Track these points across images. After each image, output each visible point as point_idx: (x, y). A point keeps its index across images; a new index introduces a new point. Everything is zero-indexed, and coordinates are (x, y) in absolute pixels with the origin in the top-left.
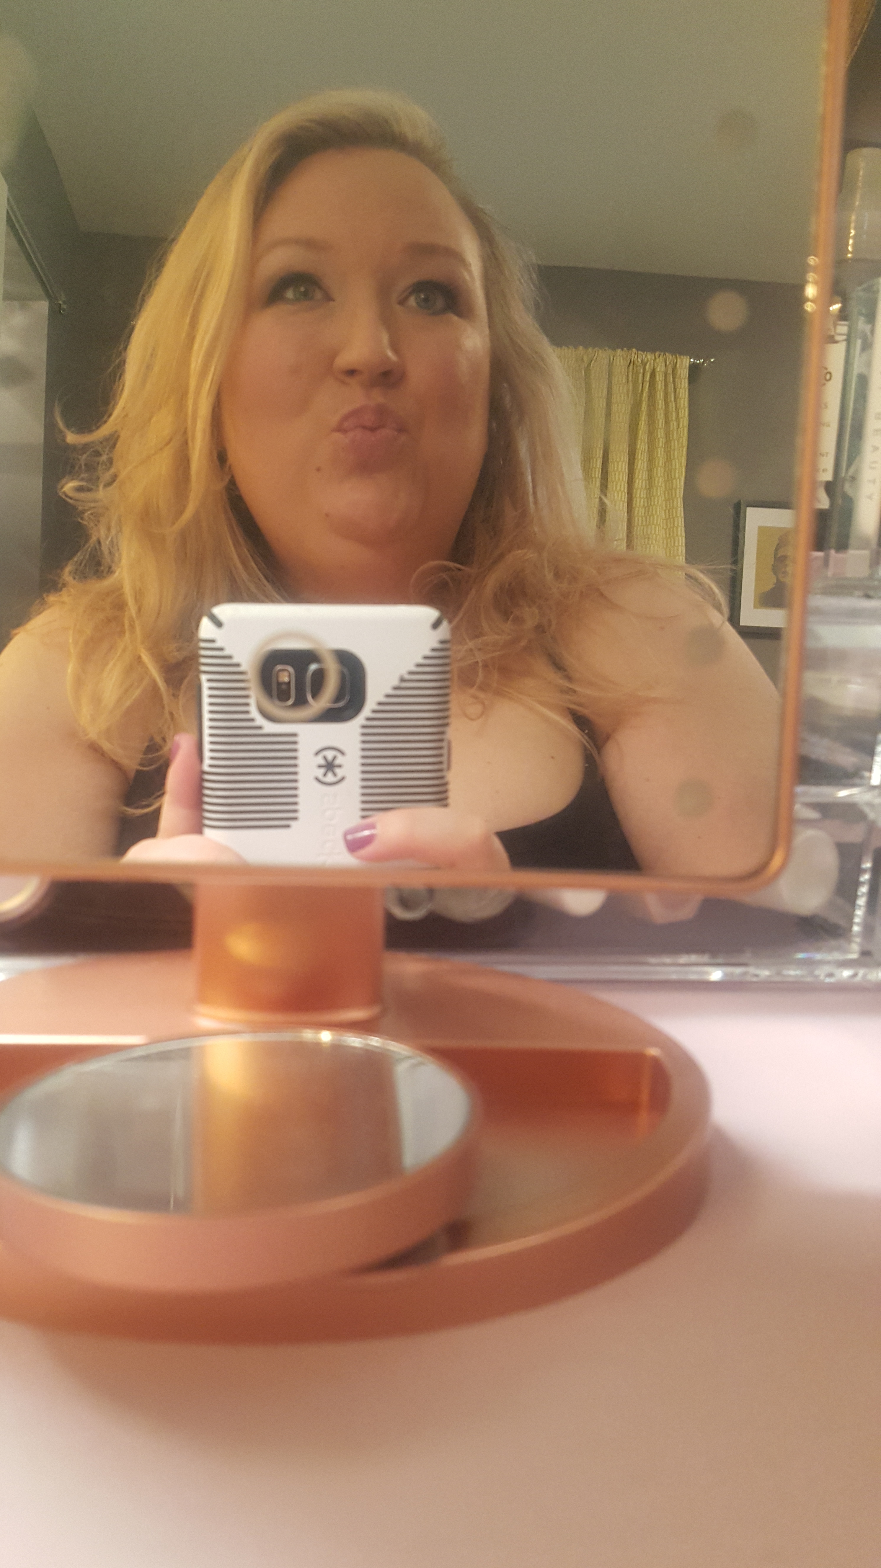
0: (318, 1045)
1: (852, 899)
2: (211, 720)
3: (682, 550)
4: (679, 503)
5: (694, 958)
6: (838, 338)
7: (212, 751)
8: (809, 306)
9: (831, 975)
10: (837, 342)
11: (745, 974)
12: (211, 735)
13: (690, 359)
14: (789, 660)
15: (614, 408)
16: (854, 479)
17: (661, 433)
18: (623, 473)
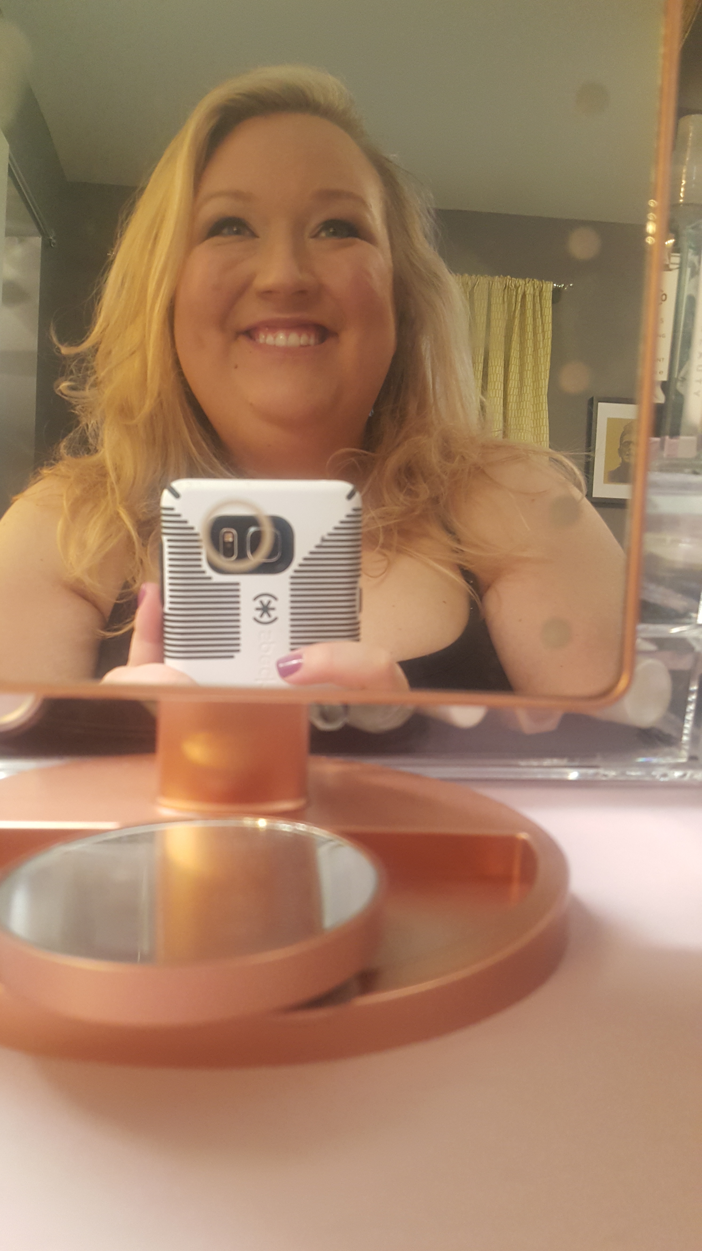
0: (256, 830)
1: (682, 714)
2: (171, 572)
3: (546, 436)
4: (544, 399)
5: (555, 761)
6: (671, 267)
7: (171, 596)
8: (650, 240)
9: (665, 775)
10: (670, 270)
11: (597, 774)
12: (171, 584)
13: (554, 283)
14: (632, 524)
15: (493, 323)
16: (684, 379)
17: (530, 343)
18: (500, 375)
